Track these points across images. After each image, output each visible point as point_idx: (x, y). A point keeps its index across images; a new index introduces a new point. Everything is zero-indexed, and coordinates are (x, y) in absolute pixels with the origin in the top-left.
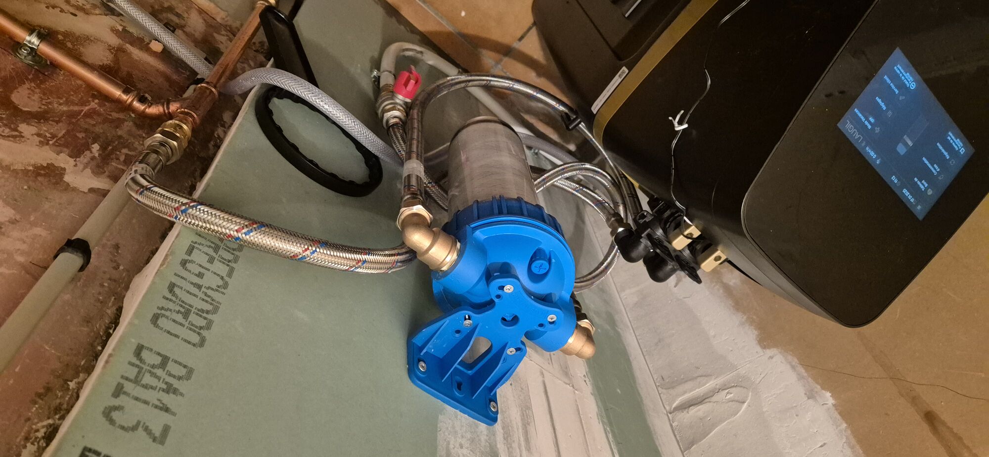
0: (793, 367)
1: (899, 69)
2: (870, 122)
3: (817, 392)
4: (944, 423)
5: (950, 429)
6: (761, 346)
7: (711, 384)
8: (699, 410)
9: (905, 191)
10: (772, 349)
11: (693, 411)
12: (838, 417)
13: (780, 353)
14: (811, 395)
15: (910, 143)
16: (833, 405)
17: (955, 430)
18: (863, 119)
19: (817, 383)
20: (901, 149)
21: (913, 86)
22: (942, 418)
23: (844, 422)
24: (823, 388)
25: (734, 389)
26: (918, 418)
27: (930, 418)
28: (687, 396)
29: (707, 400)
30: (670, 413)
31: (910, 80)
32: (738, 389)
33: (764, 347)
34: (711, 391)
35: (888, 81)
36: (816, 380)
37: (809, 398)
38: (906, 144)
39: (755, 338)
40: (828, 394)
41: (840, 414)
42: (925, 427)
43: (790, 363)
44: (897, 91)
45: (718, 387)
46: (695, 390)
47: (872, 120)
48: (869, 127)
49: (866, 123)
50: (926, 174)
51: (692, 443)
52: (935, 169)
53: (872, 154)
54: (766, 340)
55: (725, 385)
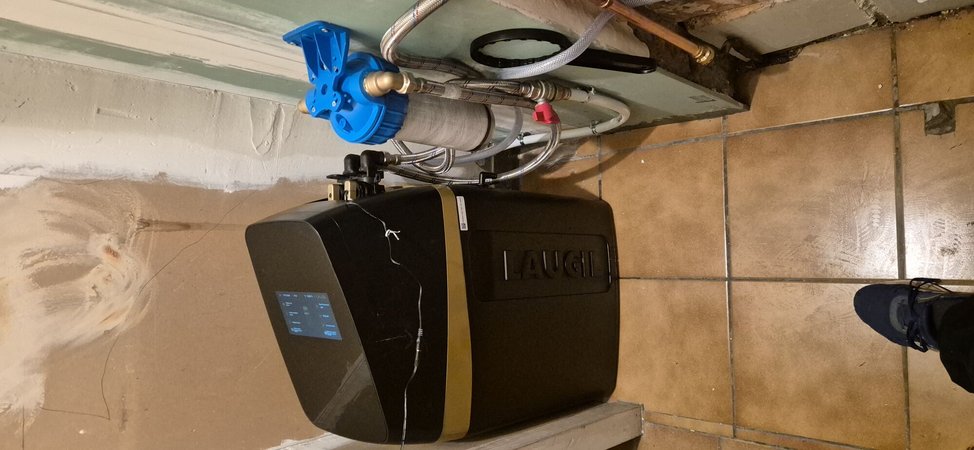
0: (258, 186)
1: (334, 333)
2: (322, 306)
3: (236, 187)
4: (180, 230)
5: (175, 230)
6: (282, 178)
7: (280, 138)
8: (269, 122)
9: (289, 296)
10: (276, 182)
11: (272, 119)
12: (215, 188)
13: (271, 185)
14: (236, 183)
15: (306, 313)
16: (223, 190)
17: (173, 232)
18: (324, 305)
19: (240, 191)
20: (305, 308)
21: (326, 333)
22: (183, 232)
23: (211, 189)
24: (235, 192)
25: (269, 148)
26: (190, 221)
27: (187, 226)
28: (283, 120)
29: (272, 129)
30: (279, 105)
31: (328, 334)
32: (267, 150)
33: (280, 179)
34: (276, 135)
35: (332, 326)
36: (243, 191)
37: (235, 181)
38: (306, 311)
39: (290, 178)
40: (231, 192)
41: (217, 190)
42: (184, 221)
43: (262, 186)
44: (327, 326)
45: (276, 140)
46: (283, 127)
47: (322, 307)
48: (320, 304)
49: (322, 305)
50: (291, 308)
51: (253, 105)
52: (291, 314)
53: (309, 296)
54: (284, 183)
55: (274, 145)
